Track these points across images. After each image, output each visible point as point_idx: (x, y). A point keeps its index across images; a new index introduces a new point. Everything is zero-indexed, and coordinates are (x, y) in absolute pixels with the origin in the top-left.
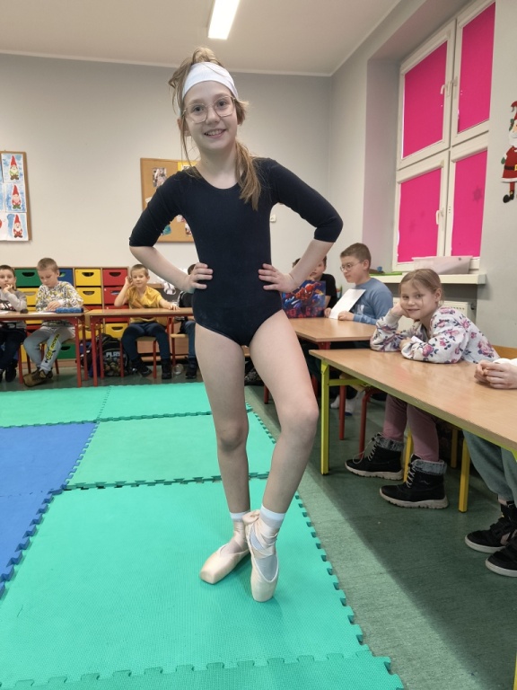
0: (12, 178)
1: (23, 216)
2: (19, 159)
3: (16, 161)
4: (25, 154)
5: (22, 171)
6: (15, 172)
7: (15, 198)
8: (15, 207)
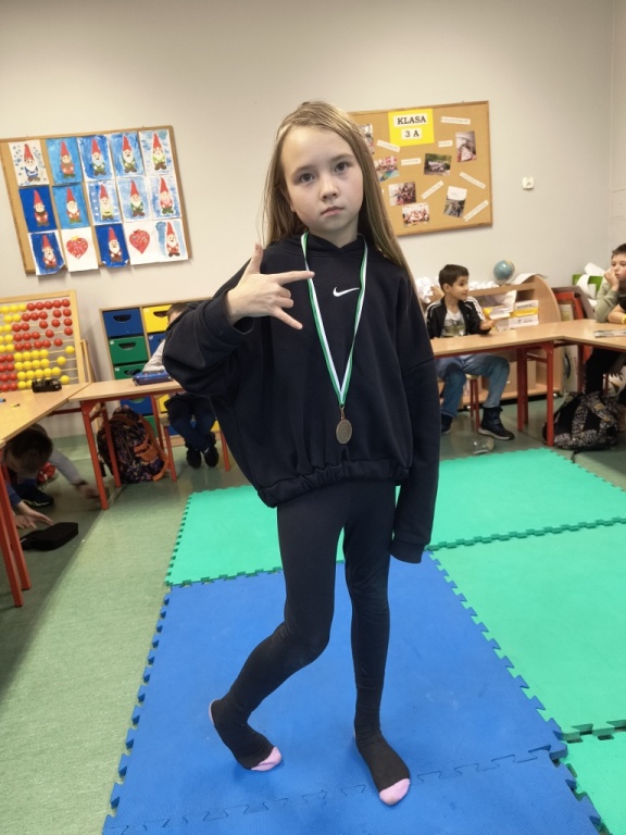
0: (157, 168)
1: (177, 224)
2: (164, 138)
3: (160, 141)
4: (171, 129)
5: (170, 155)
6: (160, 157)
7: (163, 197)
8: (165, 211)
